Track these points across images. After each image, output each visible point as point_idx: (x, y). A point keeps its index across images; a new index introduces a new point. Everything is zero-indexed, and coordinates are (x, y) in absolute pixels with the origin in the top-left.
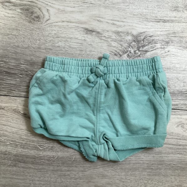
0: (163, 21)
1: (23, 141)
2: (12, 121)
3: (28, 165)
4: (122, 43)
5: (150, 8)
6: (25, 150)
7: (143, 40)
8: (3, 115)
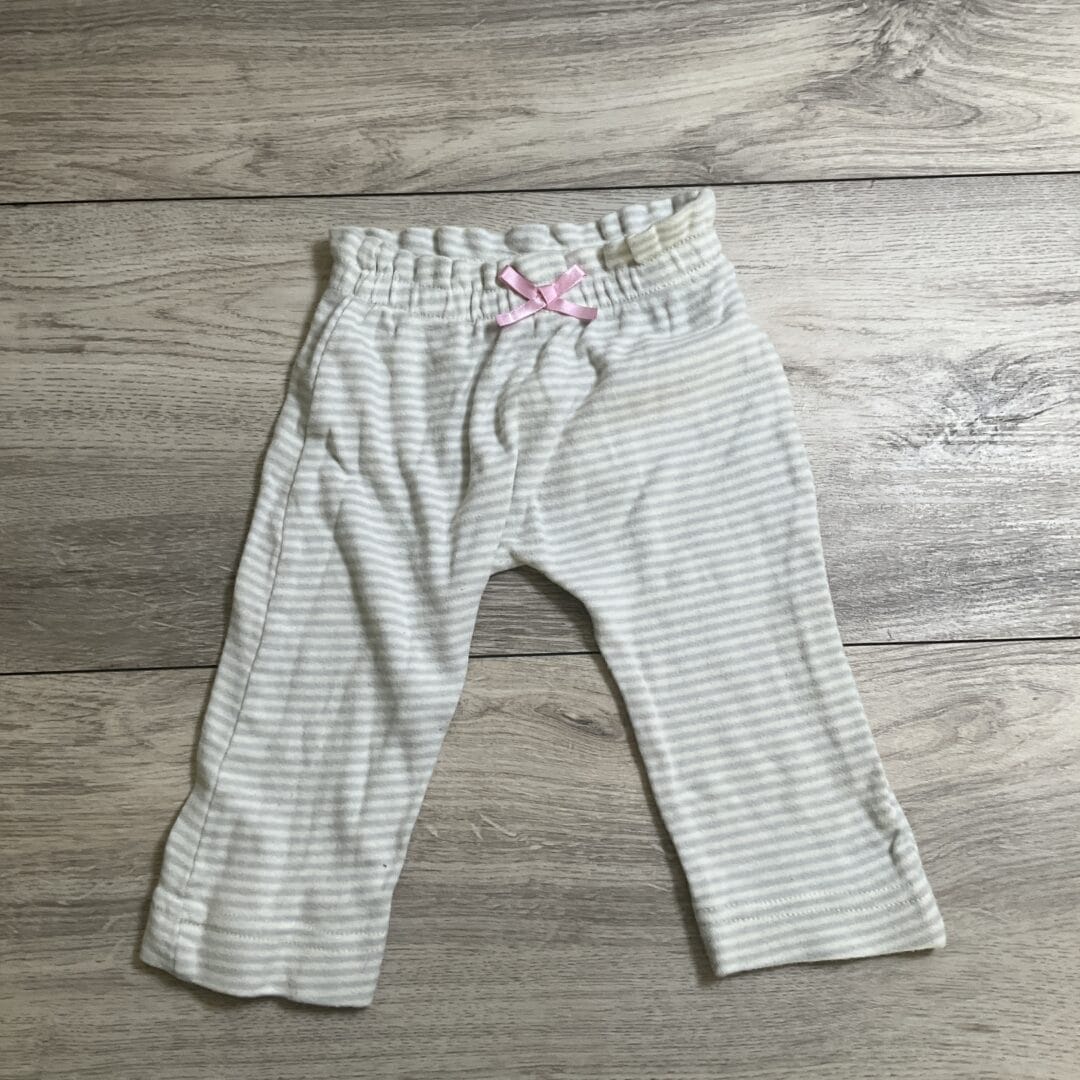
0: (1057, 297)
1: (594, 830)
2: (535, 754)
3: (630, 929)
4: (909, 399)
5: (1000, 257)
6: (605, 870)
7: (994, 379)
8: (499, 736)
